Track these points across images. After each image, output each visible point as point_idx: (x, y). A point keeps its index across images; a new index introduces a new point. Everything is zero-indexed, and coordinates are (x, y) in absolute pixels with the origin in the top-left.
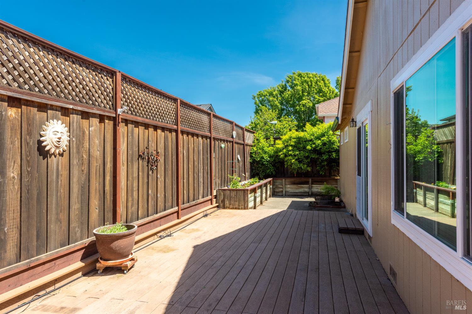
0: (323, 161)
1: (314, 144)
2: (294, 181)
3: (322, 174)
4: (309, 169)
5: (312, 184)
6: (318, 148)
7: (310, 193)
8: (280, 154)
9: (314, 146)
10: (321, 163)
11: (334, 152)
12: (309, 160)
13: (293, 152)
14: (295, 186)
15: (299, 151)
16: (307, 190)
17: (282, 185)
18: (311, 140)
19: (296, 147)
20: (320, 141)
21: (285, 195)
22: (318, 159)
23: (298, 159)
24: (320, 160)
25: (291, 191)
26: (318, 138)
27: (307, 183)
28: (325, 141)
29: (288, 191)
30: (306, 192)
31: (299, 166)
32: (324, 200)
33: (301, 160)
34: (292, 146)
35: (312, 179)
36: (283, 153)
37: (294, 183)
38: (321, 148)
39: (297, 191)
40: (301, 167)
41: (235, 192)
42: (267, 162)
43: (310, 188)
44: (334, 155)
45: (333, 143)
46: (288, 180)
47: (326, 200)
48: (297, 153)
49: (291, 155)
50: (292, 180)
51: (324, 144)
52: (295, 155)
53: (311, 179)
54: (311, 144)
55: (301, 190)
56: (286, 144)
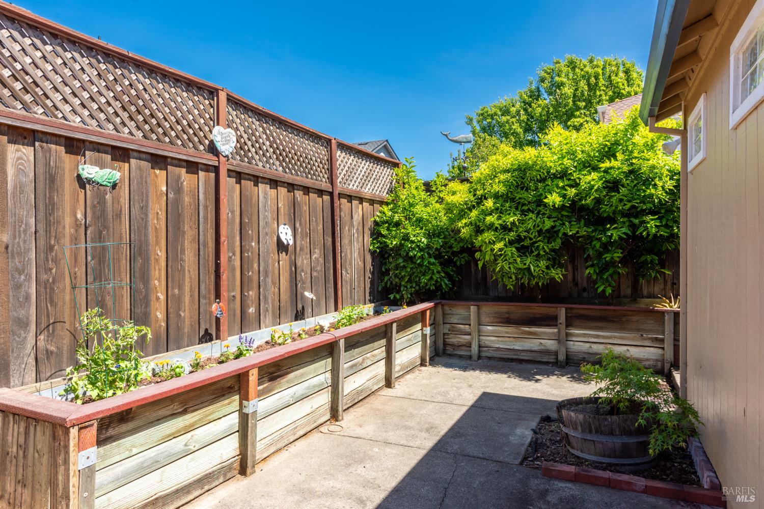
0: (606, 247)
1: (576, 185)
2: (508, 313)
3: (604, 291)
4: (557, 274)
5: (569, 325)
6: (589, 201)
7: (562, 357)
8: (460, 225)
9: (572, 192)
10: (600, 255)
11: (652, 213)
12: (557, 244)
13: (499, 218)
14: (510, 330)
15: (523, 213)
16: (551, 344)
17: (470, 325)
18: (564, 174)
19: (513, 200)
20: (594, 175)
21: (479, 357)
22: (589, 238)
23: (519, 239)
24: (598, 245)
25: (497, 346)
26: (589, 165)
27: (549, 321)
28: (615, 174)
29: (488, 343)
30: (547, 352)
31: (521, 266)
32: (599, 431)
33: (527, 243)
34: (496, 196)
35: (566, 309)
36: (471, 223)
37: (508, 321)
38: (598, 201)
39: (516, 348)
40: (529, 269)
41: (23, 425)
42: (421, 250)
43: (563, 339)
44: (652, 224)
45: (648, 182)
46: (488, 309)
47: (611, 433)
48: (511, 219)
49: (491, 227)
50: (503, 308)
51: (613, 186)
52: (505, 228)
53: (563, 310)
54: (563, 188)
55: (533, 344)
56: (479, 193)
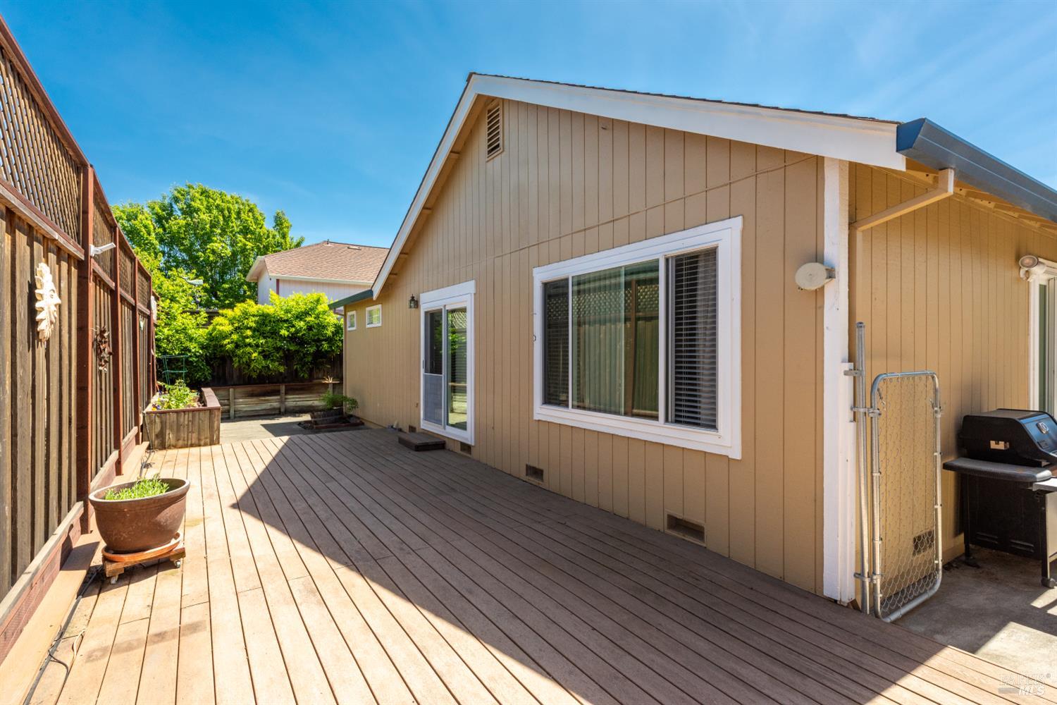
0: (305, 355)
1: (293, 326)
2: (253, 391)
3: (303, 376)
4: (282, 369)
5: (286, 394)
6: (300, 335)
7: (282, 410)
8: (225, 343)
9: (293, 330)
10: (301, 359)
11: (325, 340)
12: (281, 353)
13: (254, 340)
14: (254, 400)
15: (264, 338)
16: (276, 405)
17: (229, 400)
18: (286, 321)
19: (258, 331)
20: (302, 324)
21: (235, 417)
22: (297, 351)
23: (264, 351)
24: (302, 354)
25: (245, 409)
26: (300, 317)
27: (276, 393)
28: (311, 323)
29: (239, 409)
30: (274, 409)
31: (264, 365)
32: (328, 416)
33: (267, 353)
34: (250, 328)
35: (286, 386)
36: (232, 342)
37: (252, 395)
38: (303, 335)
39: (257, 409)
40: (268, 367)
41: (191, 414)
42: (197, 357)
43: (281, 402)
44: (325, 346)
45: (324, 327)
46: (240, 390)
47: (332, 416)
48: (261, 341)
49: (250, 345)
50: (249, 389)
51: (310, 328)
52: (257, 346)
53: (284, 387)
54: (288, 327)
55: (267, 406)
56: (236, 325)
